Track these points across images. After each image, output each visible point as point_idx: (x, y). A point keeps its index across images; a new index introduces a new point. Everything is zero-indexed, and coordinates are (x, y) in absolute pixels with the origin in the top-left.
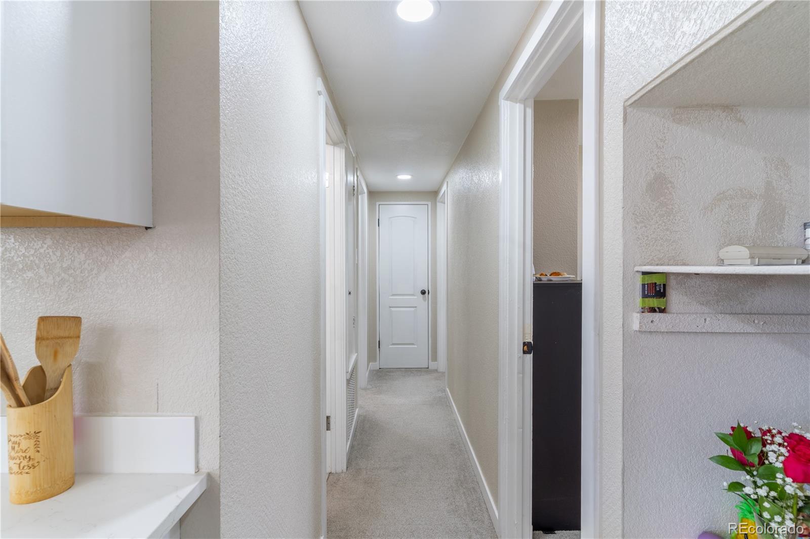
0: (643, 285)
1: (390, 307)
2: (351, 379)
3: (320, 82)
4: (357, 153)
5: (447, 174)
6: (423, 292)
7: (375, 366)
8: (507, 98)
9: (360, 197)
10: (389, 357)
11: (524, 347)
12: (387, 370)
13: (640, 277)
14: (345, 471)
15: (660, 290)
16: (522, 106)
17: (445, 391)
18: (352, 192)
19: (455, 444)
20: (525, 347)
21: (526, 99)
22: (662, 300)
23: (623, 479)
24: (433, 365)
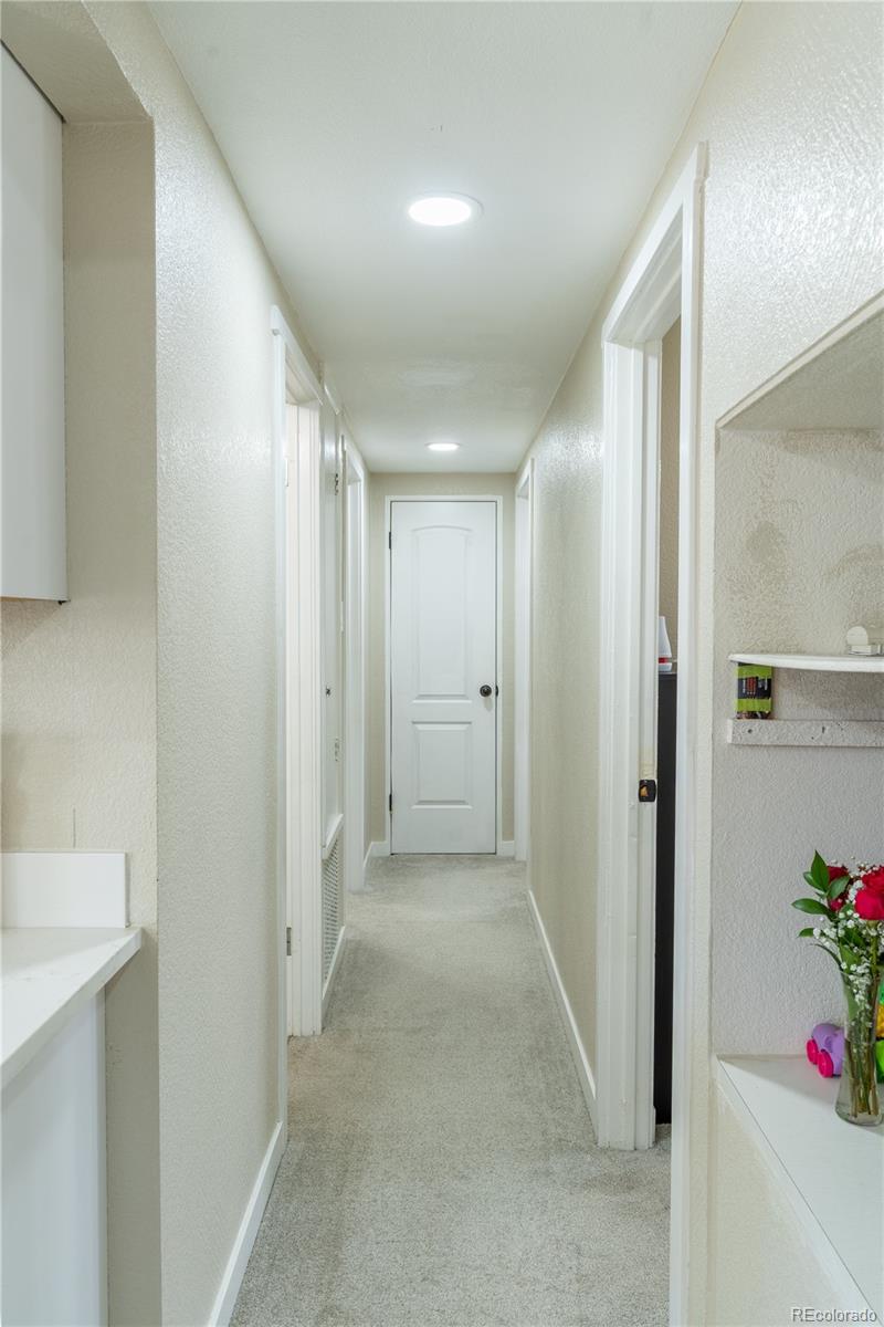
0: (740, 681)
1: (414, 723)
2: (331, 862)
3: (276, 312)
4: (343, 406)
5: (532, 442)
6: (486, 692)
7: (382, 848)
8: (615, 339)
9: (349, 488)
10: (411, 829)
11: (641, 788)
12: (407, 857)
13: (736, 667)
14: (319, 1032)
15: (763, 687)
16: (641, 355)
17: (525, 897)
18: (334, 481)
19: (535, 990)
20: (644, 790)
21: (647, 341)
22: (765, 700)
23: (711, 951)
24: (505, 848)
